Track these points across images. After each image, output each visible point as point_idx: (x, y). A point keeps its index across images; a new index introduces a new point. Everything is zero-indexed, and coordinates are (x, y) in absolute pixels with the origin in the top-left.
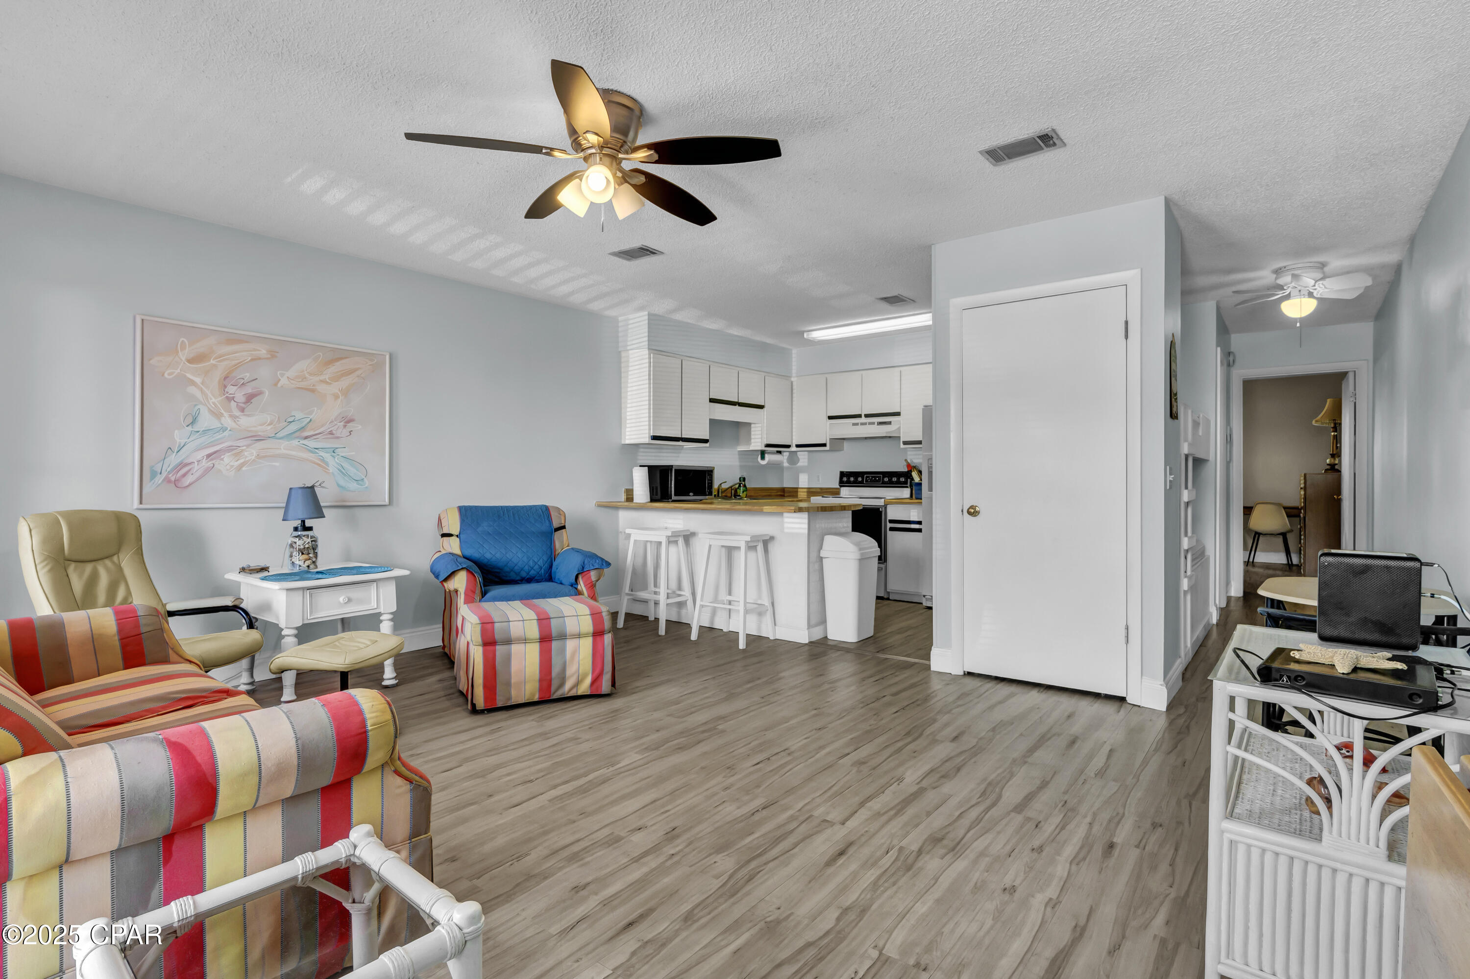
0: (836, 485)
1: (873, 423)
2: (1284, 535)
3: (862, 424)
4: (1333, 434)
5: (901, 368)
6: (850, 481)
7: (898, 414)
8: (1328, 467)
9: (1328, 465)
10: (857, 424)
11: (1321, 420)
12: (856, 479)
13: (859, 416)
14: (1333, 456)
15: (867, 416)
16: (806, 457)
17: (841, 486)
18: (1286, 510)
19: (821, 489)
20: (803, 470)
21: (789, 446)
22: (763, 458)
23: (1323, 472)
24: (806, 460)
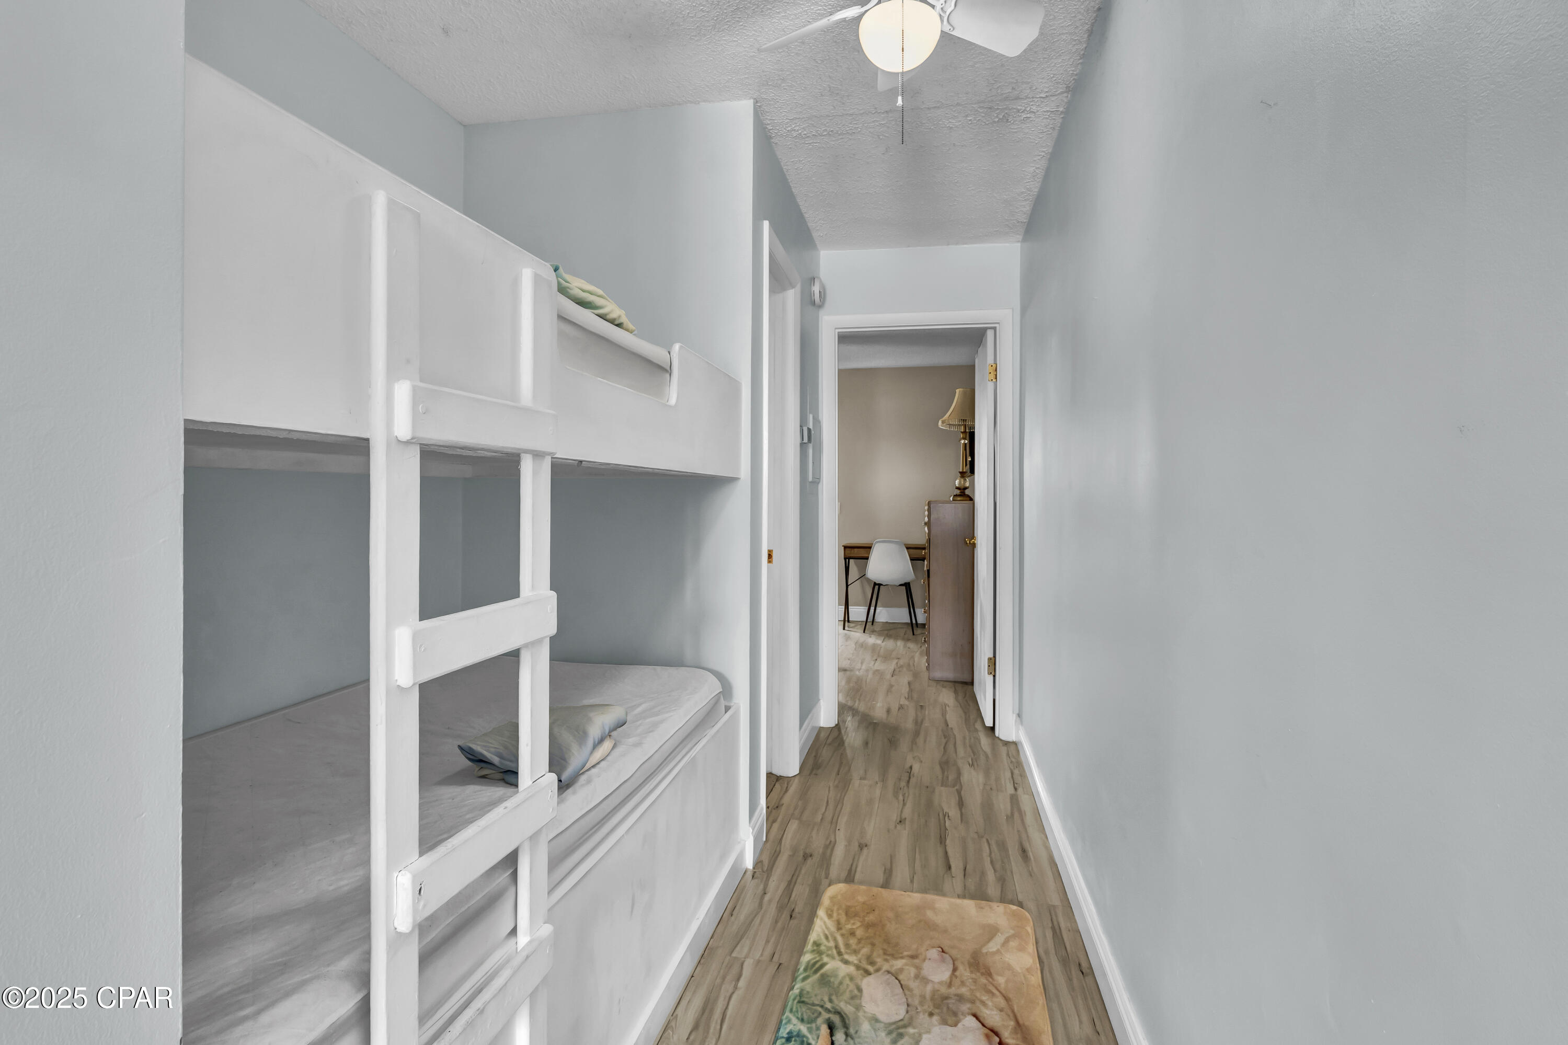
2: (907, 586)
4: (962, 442)
8: (958, 492)
9: (957, 488)
11: (948, 420)
14: (963, 474)
18: (910, 550)
23: (951, 499)
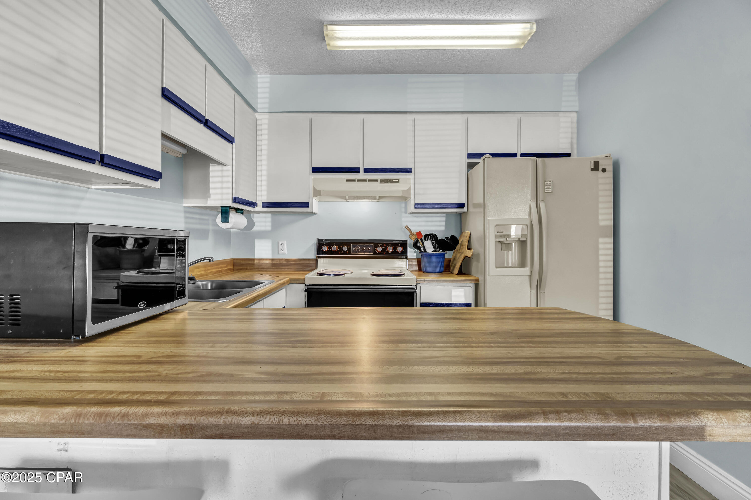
0: (312, 255)
1: (375, 181)
3: (360, 180)
5: (417, 117)
6: (332, 251)
7: (408, 171)
10: (353, 180)
12: (340, 249)
13: (356, 170)
15: (367, 171)
16: (269, 219)
17: (319, 257)
19: (287, 260)
20: (262, 235)
21: (253, 204)
22: (225, 219)
24: (270, 224)
